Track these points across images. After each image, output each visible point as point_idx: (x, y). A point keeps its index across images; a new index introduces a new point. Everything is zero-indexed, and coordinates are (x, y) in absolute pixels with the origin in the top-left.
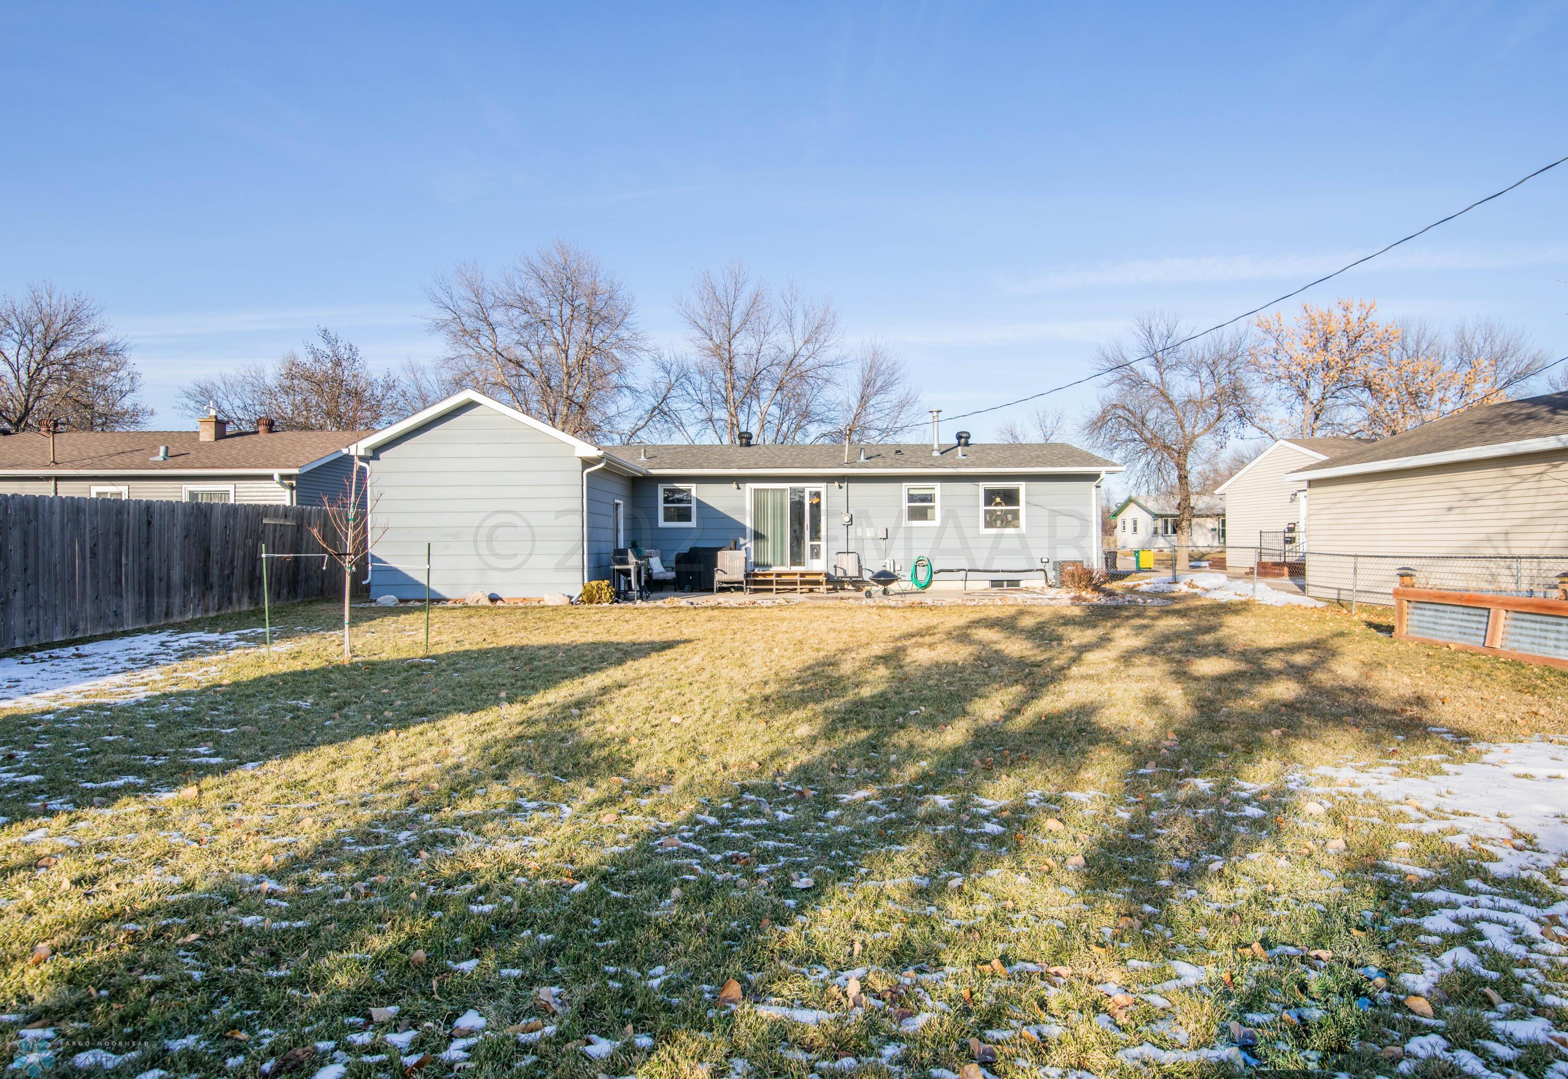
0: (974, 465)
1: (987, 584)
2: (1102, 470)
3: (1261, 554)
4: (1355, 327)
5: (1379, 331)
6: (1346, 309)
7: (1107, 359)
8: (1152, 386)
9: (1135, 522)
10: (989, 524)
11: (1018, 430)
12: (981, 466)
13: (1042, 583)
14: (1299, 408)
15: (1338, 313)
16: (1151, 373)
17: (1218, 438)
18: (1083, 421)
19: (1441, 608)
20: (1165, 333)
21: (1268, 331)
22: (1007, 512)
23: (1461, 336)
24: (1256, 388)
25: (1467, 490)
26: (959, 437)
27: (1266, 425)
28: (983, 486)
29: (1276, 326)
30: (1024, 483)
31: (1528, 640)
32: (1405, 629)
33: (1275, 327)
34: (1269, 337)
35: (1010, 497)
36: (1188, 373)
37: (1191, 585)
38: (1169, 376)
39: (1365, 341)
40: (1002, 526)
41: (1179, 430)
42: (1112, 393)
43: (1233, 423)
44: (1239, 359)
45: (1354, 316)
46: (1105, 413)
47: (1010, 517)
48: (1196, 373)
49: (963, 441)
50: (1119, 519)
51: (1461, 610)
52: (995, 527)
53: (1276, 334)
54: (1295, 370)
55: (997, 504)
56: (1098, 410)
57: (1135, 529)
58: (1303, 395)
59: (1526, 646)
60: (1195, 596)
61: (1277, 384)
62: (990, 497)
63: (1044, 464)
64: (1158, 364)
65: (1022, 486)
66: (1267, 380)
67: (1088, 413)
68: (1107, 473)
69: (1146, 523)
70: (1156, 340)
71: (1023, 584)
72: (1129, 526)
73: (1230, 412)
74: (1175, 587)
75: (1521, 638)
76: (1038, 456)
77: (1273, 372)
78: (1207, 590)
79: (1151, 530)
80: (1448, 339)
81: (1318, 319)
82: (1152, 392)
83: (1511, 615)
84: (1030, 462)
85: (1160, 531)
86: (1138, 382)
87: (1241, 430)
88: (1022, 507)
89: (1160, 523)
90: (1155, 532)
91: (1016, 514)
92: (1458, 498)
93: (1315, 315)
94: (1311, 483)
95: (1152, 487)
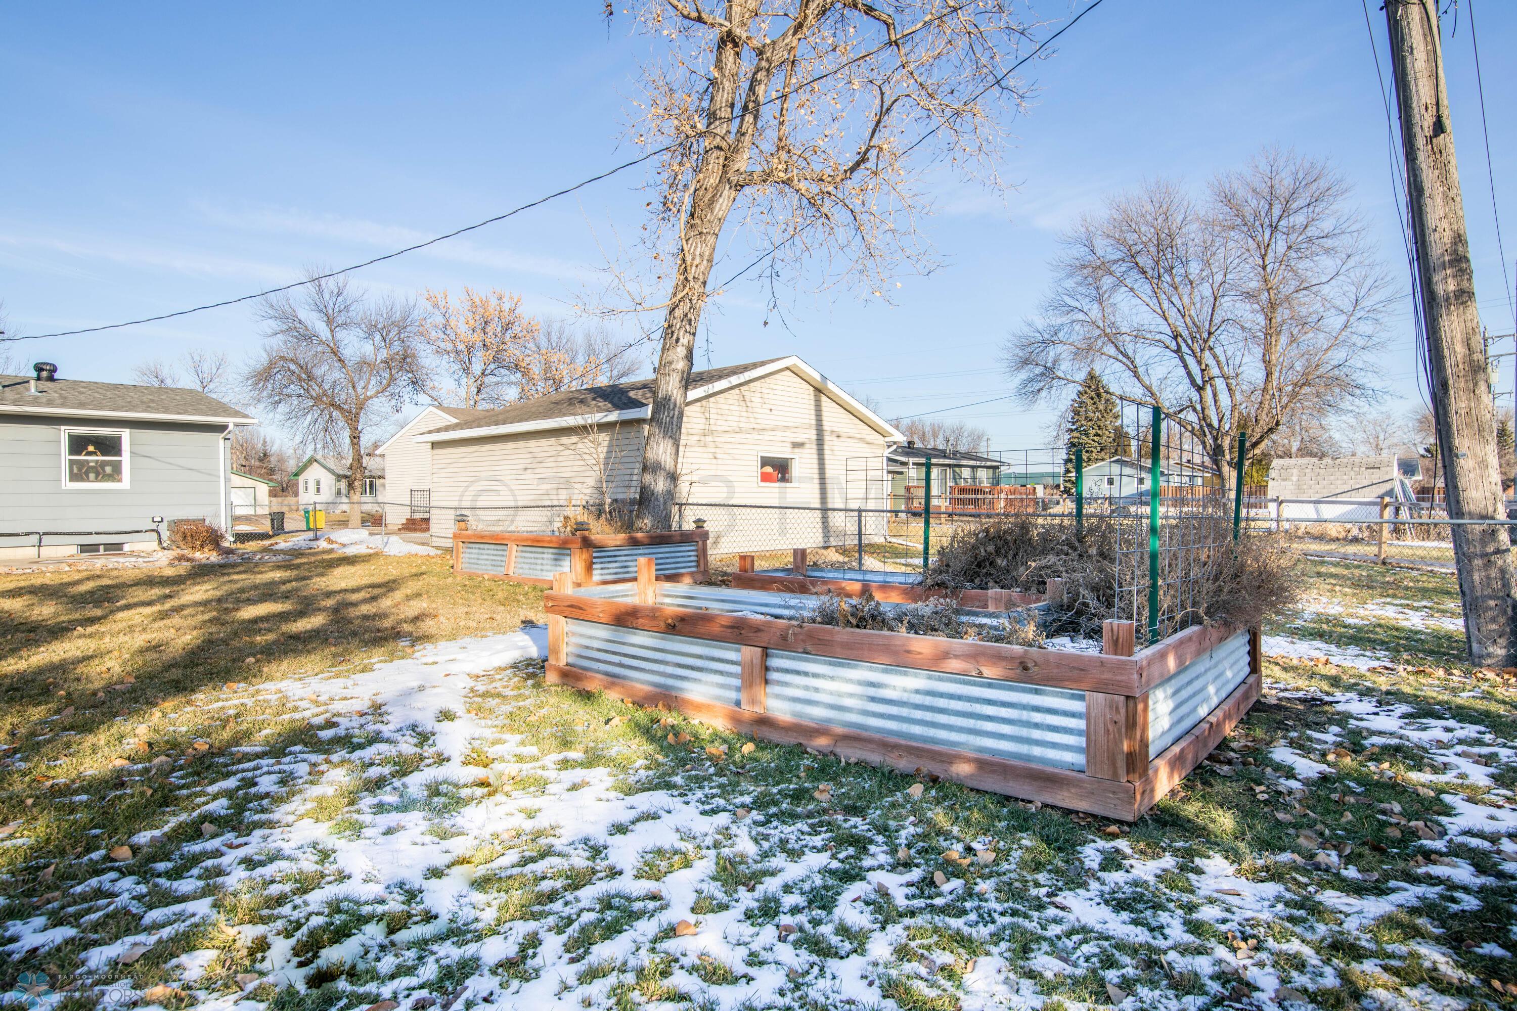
0: (51, 404)
1: (74, 550)
2: (231, 421)
3: (412, 512)
4: (507, 318)
5: (524, 323)
6: (500, 298)
7: (272, 306)
8: (321, 342)
9: (318, 483)
10: (74, 477)
11: (165, 373)
12: (63, 406)
13: (155, 545)
14: (464, 381)
15: (493, 302)
16: (322, 329)
17: (394, 402)
18: (246, 371)
19: (482, 546)
20: (335, 291)
21: (436, 306)
22: (104, 464)
23: (588, 337)
24: (427, 358)
25: (536, 455)
26: (39, 368)
27: (434, 394)
28: (65, 431)
29: (444, 303)
30: (128, 431)
31: (527, 566)
32: (460, 566)
33: (442, 304)
34: (436, 311)
35: (110, 446)
36: (362, 335)
37: (330, 541)
38: (341, 334)
39: (516, 329)
40: (97, 480)
41: (351, 390)
42: (278, 342)
43: (408, 389)
44: (409, 329)
45: (507, 306)
46: (271, 365)
47: (108, 469)
48: (369, 336)
49: (44, 374)
50: (301, 479)
51: (492, 547)
52: (88, 480)
53: (443, 311)
54: (461, 347)
55: (90, 454)
56: (264, 360)
57: (318, 490)
58: (466, 371)
59: (527, 571)
60: (331, 551)
61: (446, 357)
62: (78, 445)
63: (157, 410)
64: (330, 321)
65: (126, 435)
66: (438, 352)
67: (252, 362)
68: (236, 425)
69: (329, 483)
70: (327, 296)
71: (127, 548)
72: (312, 486)
73: (404, 379)
74: (314, 544)
75: (524, 566)
76: (152, 401)
77: (442, 345)
78: (344, 545)
79: (334, 490)
80: (580, 339)
81: (478, 303)
82: (320, 348)
83: (520, 548)
84: (137, 406)
85: (344, 491)
86: (308, 337)
87: (415, 396)
88: (125, 458)
89: (343, 484)
90: (339, 493)
91: (117, 468)
92: (529, 461)
93: (477, 300)
94: (435, 445)
95: (319, 446)
